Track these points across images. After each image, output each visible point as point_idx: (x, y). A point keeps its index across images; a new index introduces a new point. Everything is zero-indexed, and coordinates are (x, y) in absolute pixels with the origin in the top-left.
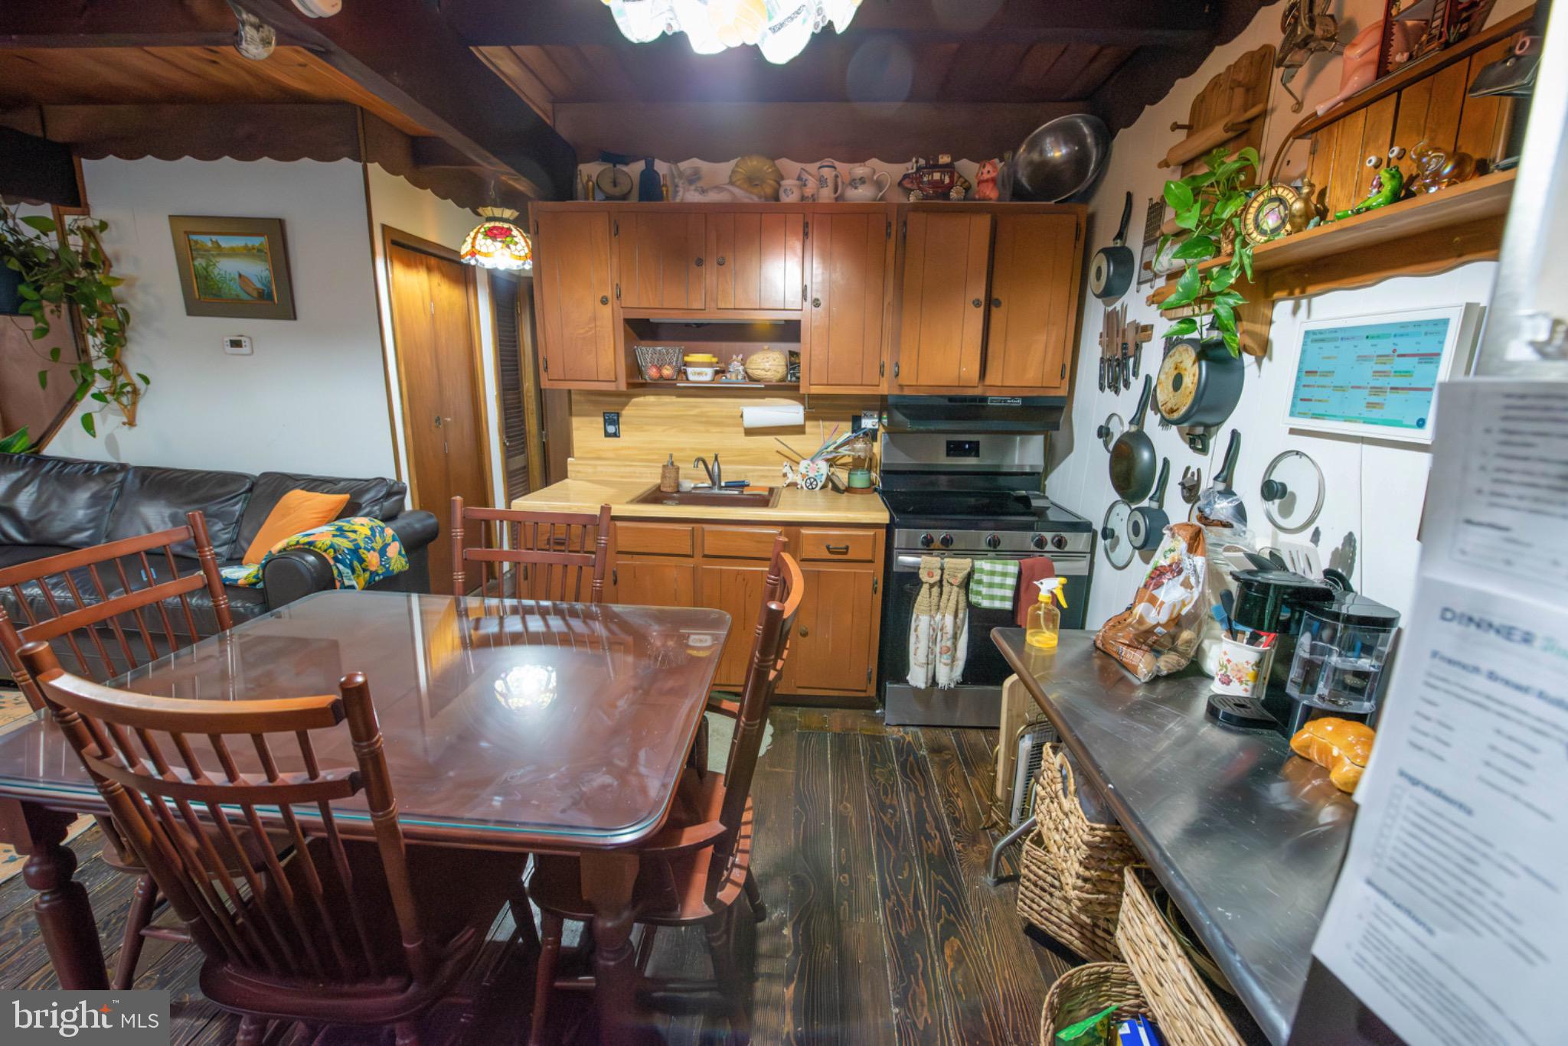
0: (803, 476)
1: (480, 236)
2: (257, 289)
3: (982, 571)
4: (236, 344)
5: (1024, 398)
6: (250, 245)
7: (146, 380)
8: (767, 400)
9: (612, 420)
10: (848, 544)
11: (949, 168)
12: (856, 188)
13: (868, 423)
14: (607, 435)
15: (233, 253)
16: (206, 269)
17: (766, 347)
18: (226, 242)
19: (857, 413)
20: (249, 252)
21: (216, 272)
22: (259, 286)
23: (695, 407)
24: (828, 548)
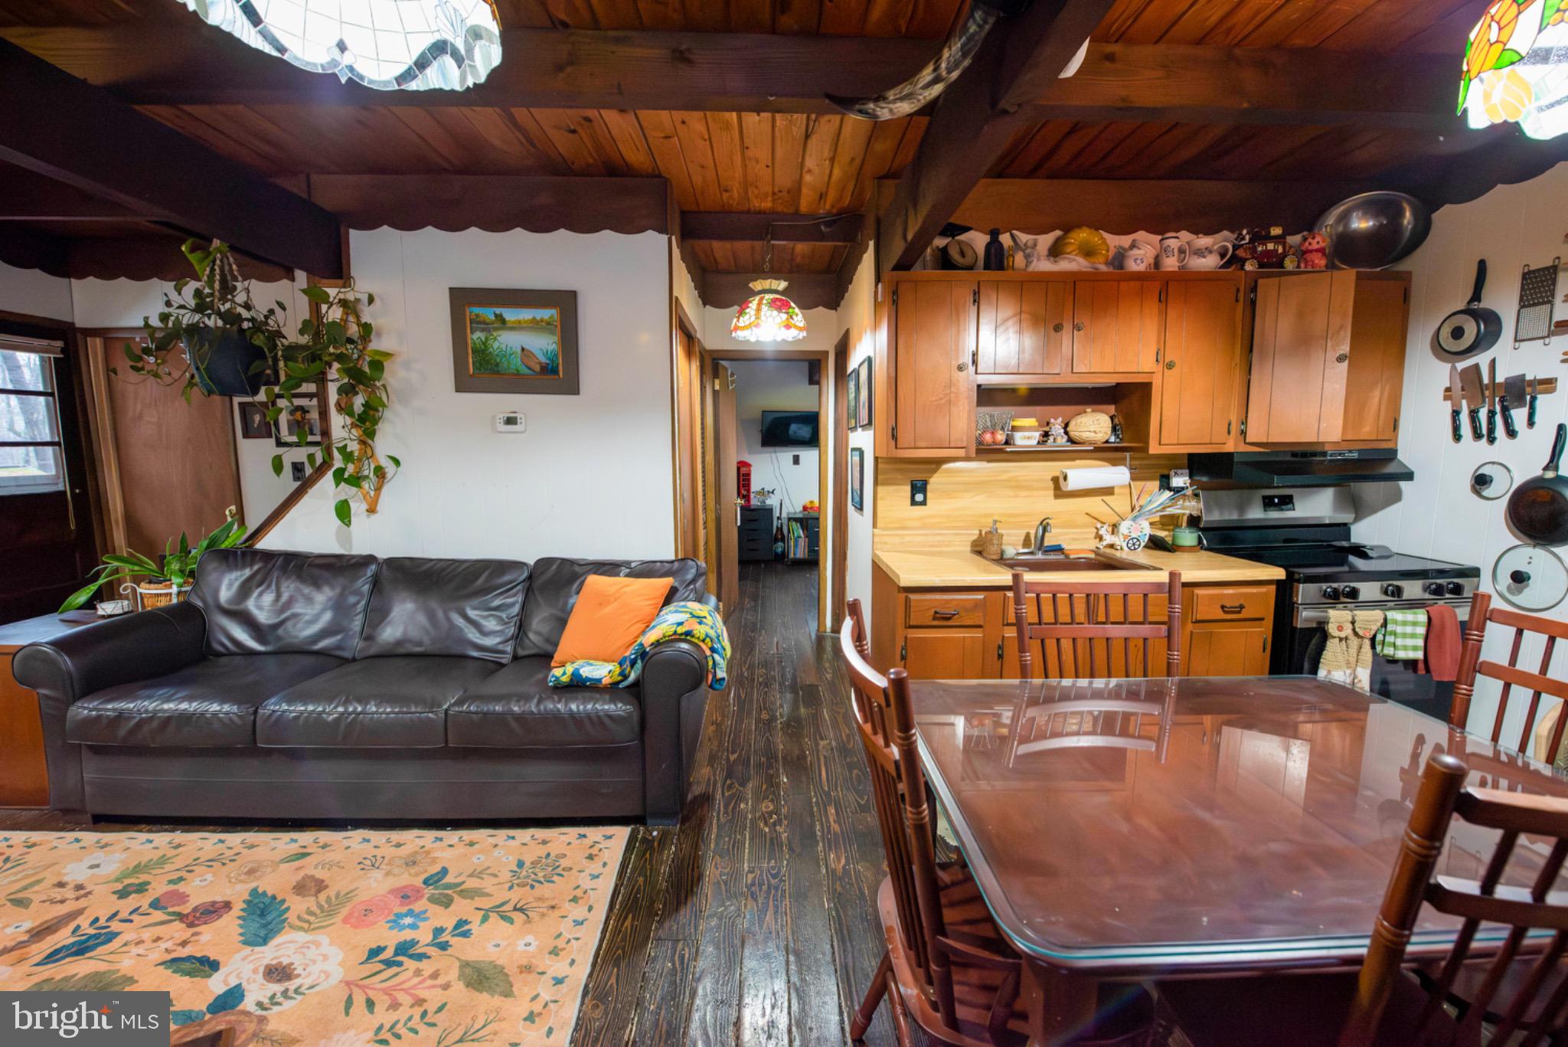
0: (1125, 537)
1: (765, 308)
2: (540, 363)
3: (1395, 622)
4: (511, 421)
5: (1360, 451)
6: (538, 318)
7: (397, 462)
8: (1078, 462)
9: (919, 488)
10: (1242, 602)
11: (1280, 239)
12: (1204, 257)
13: (1178, 481)
14: (914, 503)
15: (518, 327)
16: (484, 344)
17: (1089, 410)
18: (511, 315)
19: (1165, 472)
20: (535, 326)
21: (496, 345)
22: (543, 360)
23: (1007, 472)
24: (1223, 607)
